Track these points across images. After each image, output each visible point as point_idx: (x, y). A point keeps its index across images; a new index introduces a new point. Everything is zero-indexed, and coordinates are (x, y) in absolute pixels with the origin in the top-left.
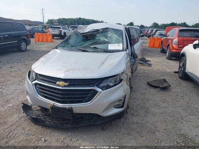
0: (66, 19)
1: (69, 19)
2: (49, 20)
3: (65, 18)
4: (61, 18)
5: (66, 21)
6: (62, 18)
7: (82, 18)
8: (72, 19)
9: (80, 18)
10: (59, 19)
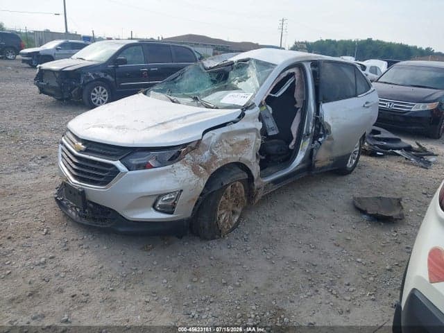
0: (334, 42)
1: (342, 41)
2: (296, 43)
3: (333, 39)
4: (324, 39)
5: (333, 46)
6: (327, 40)
7: (374, 39)
8: (350, 41)
9: (369, 41)
10: (318, 41)
